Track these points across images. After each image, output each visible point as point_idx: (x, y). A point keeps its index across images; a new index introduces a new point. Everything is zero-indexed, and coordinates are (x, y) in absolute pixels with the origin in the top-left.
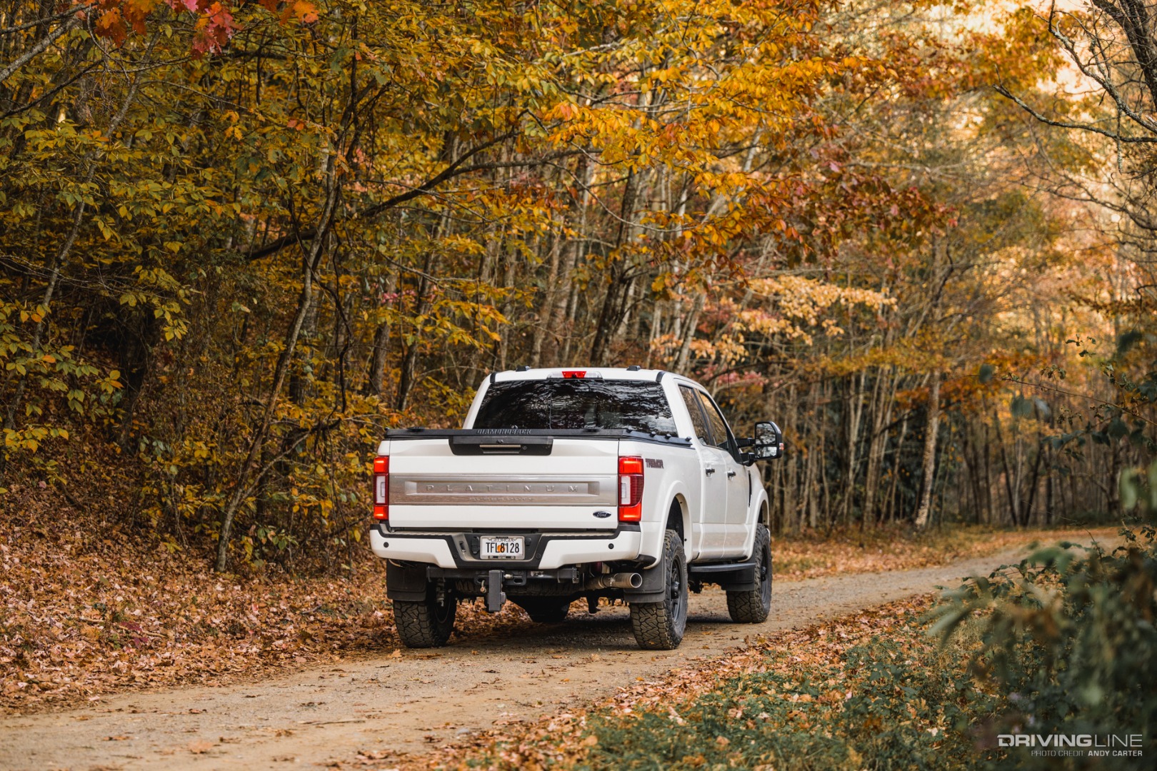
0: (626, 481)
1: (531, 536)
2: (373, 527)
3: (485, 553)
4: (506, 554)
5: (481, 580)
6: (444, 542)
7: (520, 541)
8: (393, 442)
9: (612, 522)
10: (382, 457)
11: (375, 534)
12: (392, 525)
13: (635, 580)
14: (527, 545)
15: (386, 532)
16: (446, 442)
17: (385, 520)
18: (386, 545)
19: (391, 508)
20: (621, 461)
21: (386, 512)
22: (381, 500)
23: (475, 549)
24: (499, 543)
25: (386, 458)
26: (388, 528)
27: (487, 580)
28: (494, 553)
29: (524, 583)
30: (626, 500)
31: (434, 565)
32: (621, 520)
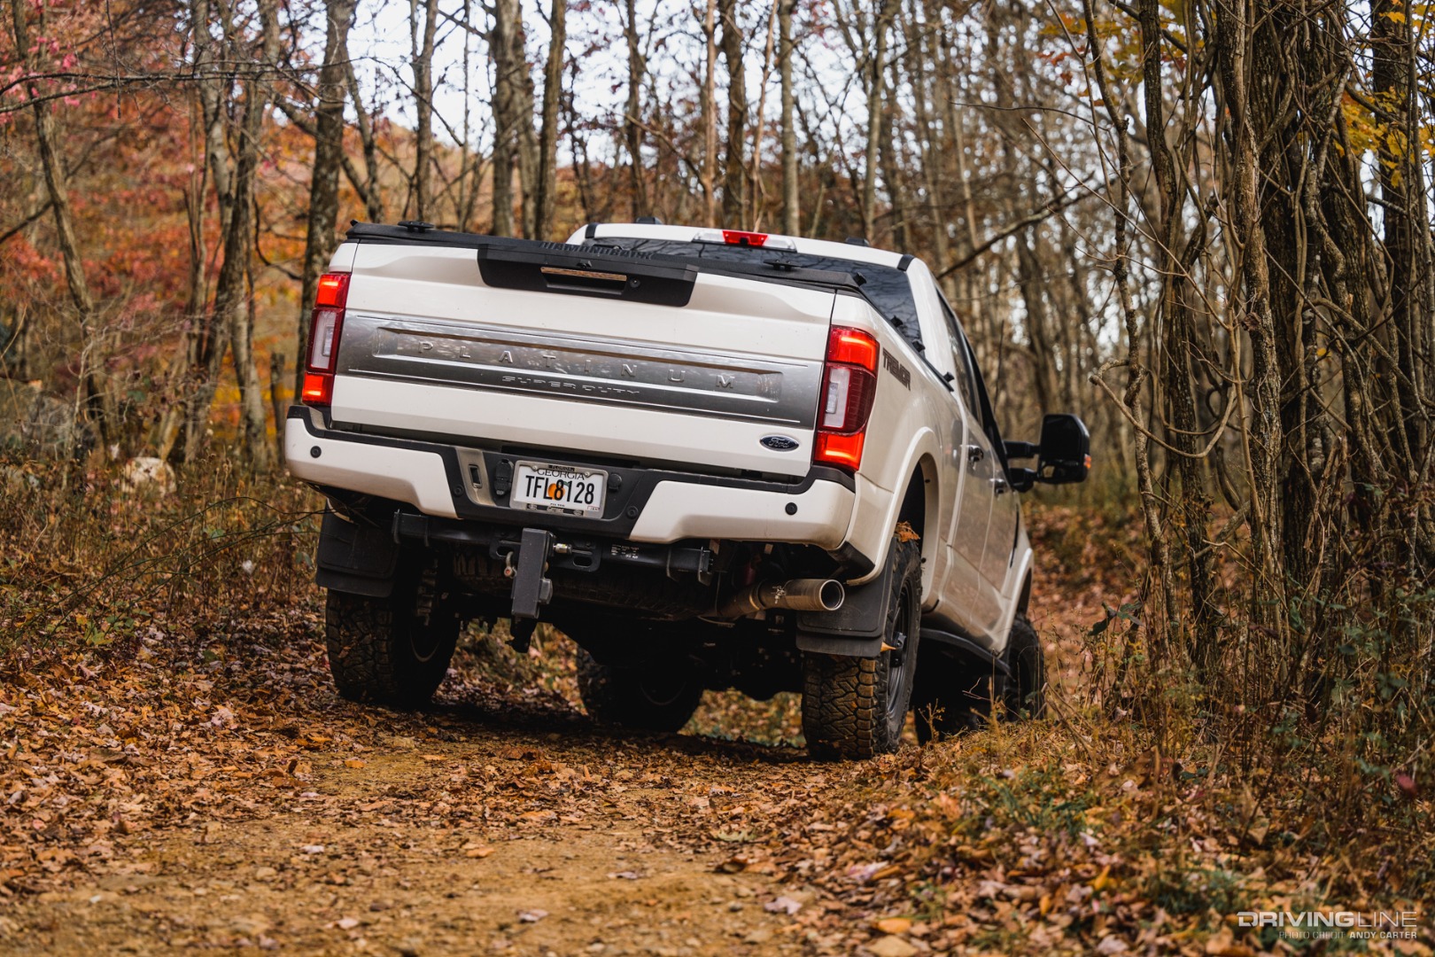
0: (841, 378)
1: (621, 474)
2: (294, 413)
3: (522, 497)
4: (564, 503)
5: (504, 551)
6: (435, 460)
7: (598, 481)
8: (363, 247)
9: (798, 461)
10: (334, 275)
11: (296, 426)
12: (336, 416)
13: (830, 595)
14: (611, 489)
15: (320, 426)
16: (472, 254)
17: (324, 405)
18: (316, 452)
19: (340, 380)
20: (834, 332)
21: (328, 387)
22: (320, 361)
23: (501, 484)
24: (553, 479)
25: (345, 278)
26: (327, 419)
27: (516, 550)
28: (540, 500)
29: (593, 568)
30: (835, 419)
31: (410, 507)
32: (817, 458)
